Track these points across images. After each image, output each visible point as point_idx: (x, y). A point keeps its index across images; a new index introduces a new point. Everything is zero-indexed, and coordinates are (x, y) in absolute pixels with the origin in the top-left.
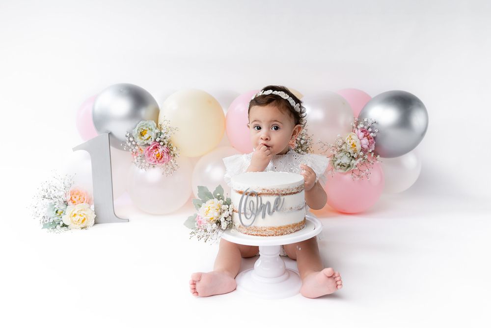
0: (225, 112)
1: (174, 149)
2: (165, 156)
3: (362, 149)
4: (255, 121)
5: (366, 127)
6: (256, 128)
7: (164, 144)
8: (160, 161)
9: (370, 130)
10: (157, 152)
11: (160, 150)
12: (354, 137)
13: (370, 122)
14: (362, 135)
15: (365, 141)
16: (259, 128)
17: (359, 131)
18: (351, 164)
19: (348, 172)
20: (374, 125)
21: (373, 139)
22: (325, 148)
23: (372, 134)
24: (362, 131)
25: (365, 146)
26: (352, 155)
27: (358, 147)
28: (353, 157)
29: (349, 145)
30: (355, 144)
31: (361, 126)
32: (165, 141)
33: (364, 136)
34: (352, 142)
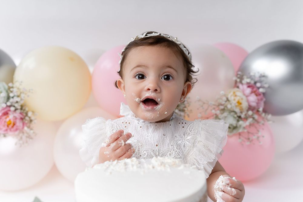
0: (91, 69)
1: (30, 114)
2: (19, 124)
3: (250, 108)
4: (138, 66)
5: (252, 82)
6: (137, 77)
7: (16, 110)
8: (12, 129)
9: (258, 85)
10: (8, 120)
11: (11, 117)
12: (239, 94)
13: (257, 75)
14: (248, 91)
15: (253, 98)
16: (142, 77)
17: (245, 87)
18: (238, 125)
19: (234, 135)
20: (263, 79)
21: (262, 95)
22: (205, 106)
23: (261, 90)
24: (249, 87)
25: (254, 104)
26: (239, 114)
27: (245, 105)
28: (240, 117)
29: (234, 103)
30: (241, 101)
31: (246, 80)
32: (16, 105)
33: (252, 92)
34: (237, 99)
